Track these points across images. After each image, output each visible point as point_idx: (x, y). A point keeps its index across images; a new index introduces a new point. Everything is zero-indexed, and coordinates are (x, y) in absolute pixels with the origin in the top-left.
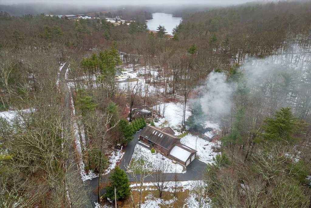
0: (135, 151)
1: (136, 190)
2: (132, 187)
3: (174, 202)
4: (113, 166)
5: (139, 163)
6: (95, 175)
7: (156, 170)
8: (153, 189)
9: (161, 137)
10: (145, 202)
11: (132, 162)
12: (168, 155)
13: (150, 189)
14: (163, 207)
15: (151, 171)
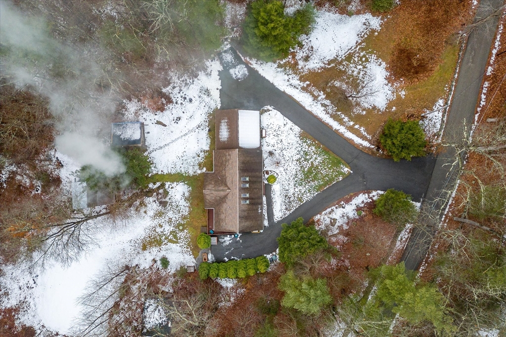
1: (366, 134)
2: (367, 142)
4: (361, 199)
5: (316, 174)
7: (306, 142)
8: (343, 116)
9: (247, 179)
10: (371, 108)
11: (326, 183)
13: (346, 119)
14: (356, 84)
15: (313, 148)
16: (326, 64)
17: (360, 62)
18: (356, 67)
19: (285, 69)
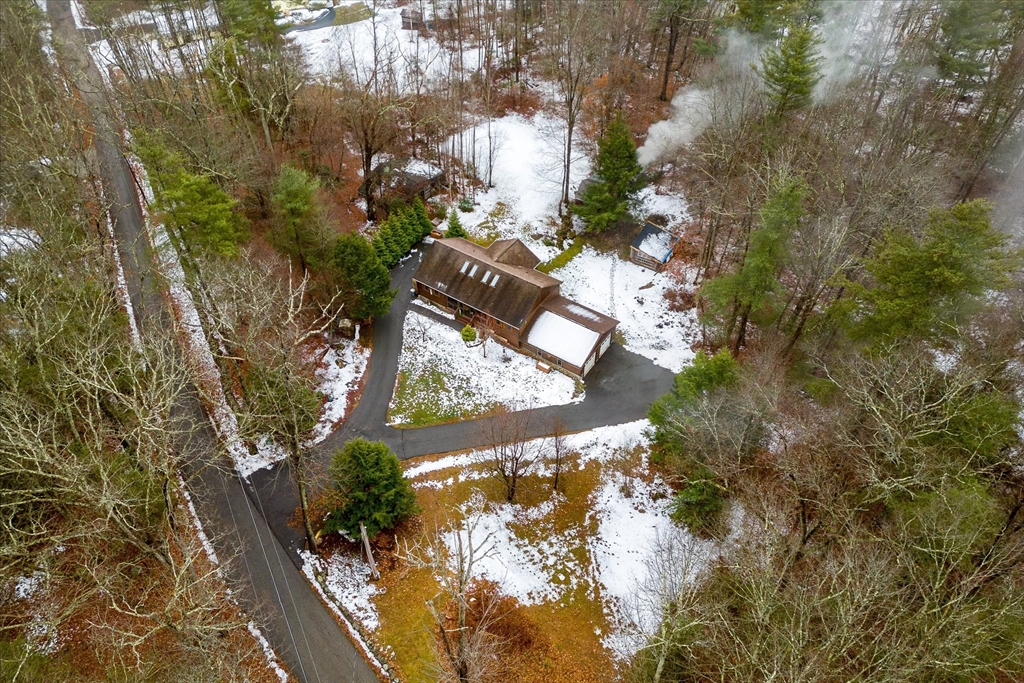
0: (408, 340)
1: (427, 485)
2: (412, 476)
3: (555, 510)
4: (337, 410)
5: (427, 384)
6: (280, 450)
7: (487, 405)
8: (484, 475)
9: (493, 284)
10: (463, 522)
11: (402, 385)
12: (521, 344)
13: (476, 476)
14: (523, 532)
15: (469, 408)
16: (596, 514)
17: (560, 567)
18: (555, 554)
19: (629, 453)
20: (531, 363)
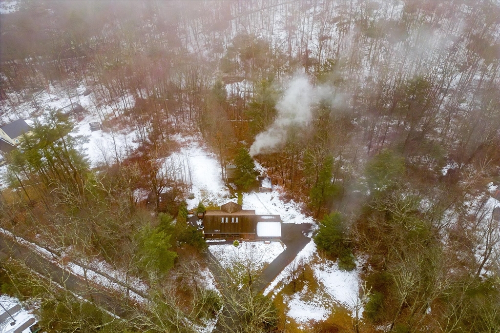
0: (217, 257)
3: (308, 287)
5: (238, 269)
6: (213, 320)
7: (262, 265)
8: (281, 289)
9: (237, 221)
10: (288, 307)
11: (231, 274)
12: (255, 238)
13: (279, 290)
14: (306, 299)
15: (257, 269)
16: (320, 281)
17: (324, 303)
18: (320, 300)
19: (313, 257)
20: (262, 243)
